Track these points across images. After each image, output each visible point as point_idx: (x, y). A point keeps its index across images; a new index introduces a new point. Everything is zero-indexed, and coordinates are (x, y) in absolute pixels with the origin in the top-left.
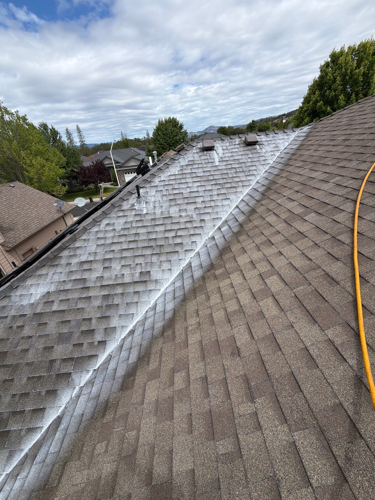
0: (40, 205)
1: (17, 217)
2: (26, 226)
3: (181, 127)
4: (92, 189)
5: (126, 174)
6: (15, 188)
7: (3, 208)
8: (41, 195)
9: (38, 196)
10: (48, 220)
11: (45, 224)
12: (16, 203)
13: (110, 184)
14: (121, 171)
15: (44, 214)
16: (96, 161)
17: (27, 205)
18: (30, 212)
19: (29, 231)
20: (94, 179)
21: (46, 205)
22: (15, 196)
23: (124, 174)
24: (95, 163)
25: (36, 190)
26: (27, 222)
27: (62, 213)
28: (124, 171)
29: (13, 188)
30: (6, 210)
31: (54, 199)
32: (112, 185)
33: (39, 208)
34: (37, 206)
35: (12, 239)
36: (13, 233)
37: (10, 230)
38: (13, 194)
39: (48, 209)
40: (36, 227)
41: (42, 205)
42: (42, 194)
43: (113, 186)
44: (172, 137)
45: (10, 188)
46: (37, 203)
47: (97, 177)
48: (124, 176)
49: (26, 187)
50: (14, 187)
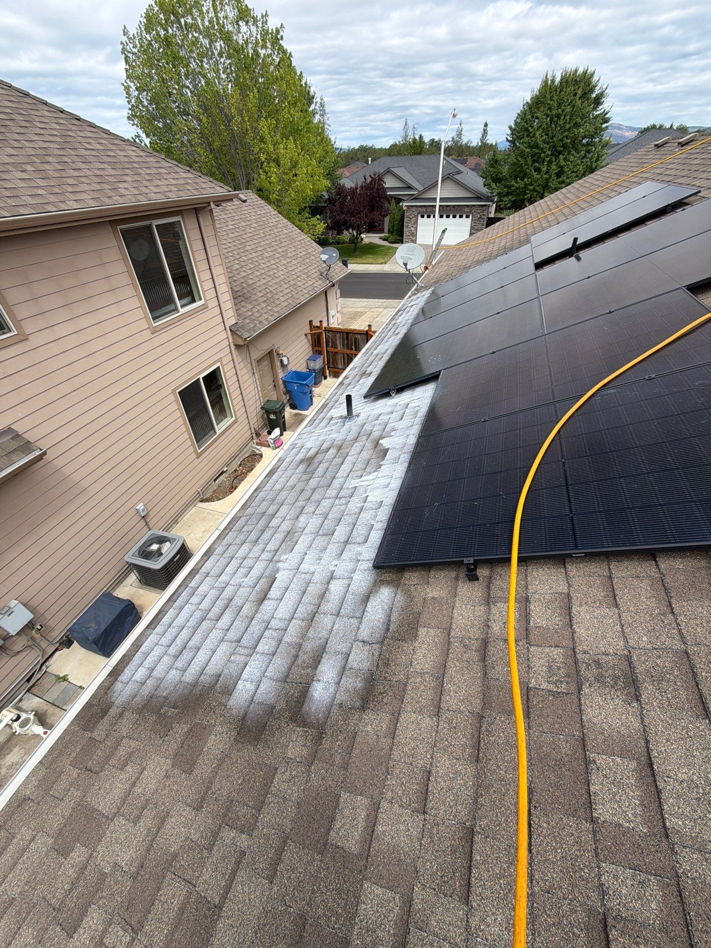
0: (291, 255)
1: (253, 273)
2: (269, 296)
3: (598, 101)
4: (344, 243)
5: (422, 216)
6: (246, 203)
7: (229, 245)
8: (290, 231)
9: (286, 231)
10: (305, 291)
11: (303, 300)
12: (251, 238)
13: (381, 238)
14: (414, 209)
15: (298, 277)
16: (371, 176)
17: (269, 250)
18: (274, 267)
19: (276, 309)
20: (360, 218)
21: (301, 257)
22: (249, 223)
23: (419, 216)
24: (369, 180)
25: (283, 218)
26: (271, 289)
27: (328, 282)
28: (420, 209)
29: (244, 204)
30: (234, 252)
31: (312, 245)
32: (385, 239)
33: (288, 260)
34: (285, 256)
35: (248, 321)
36: (249, 306)
37: (243, 299)
38: (244, 216)
39: (304, 267)
40: (286, 303)
41: (295, 253)
42: (293, 229)
43: (386, 243)
44: (570, 128)
45: (238, 203)
46: (285, 248)
47: (366, 215)
48: (416, 222)
49: (266, 208)
50: (245, 201)
